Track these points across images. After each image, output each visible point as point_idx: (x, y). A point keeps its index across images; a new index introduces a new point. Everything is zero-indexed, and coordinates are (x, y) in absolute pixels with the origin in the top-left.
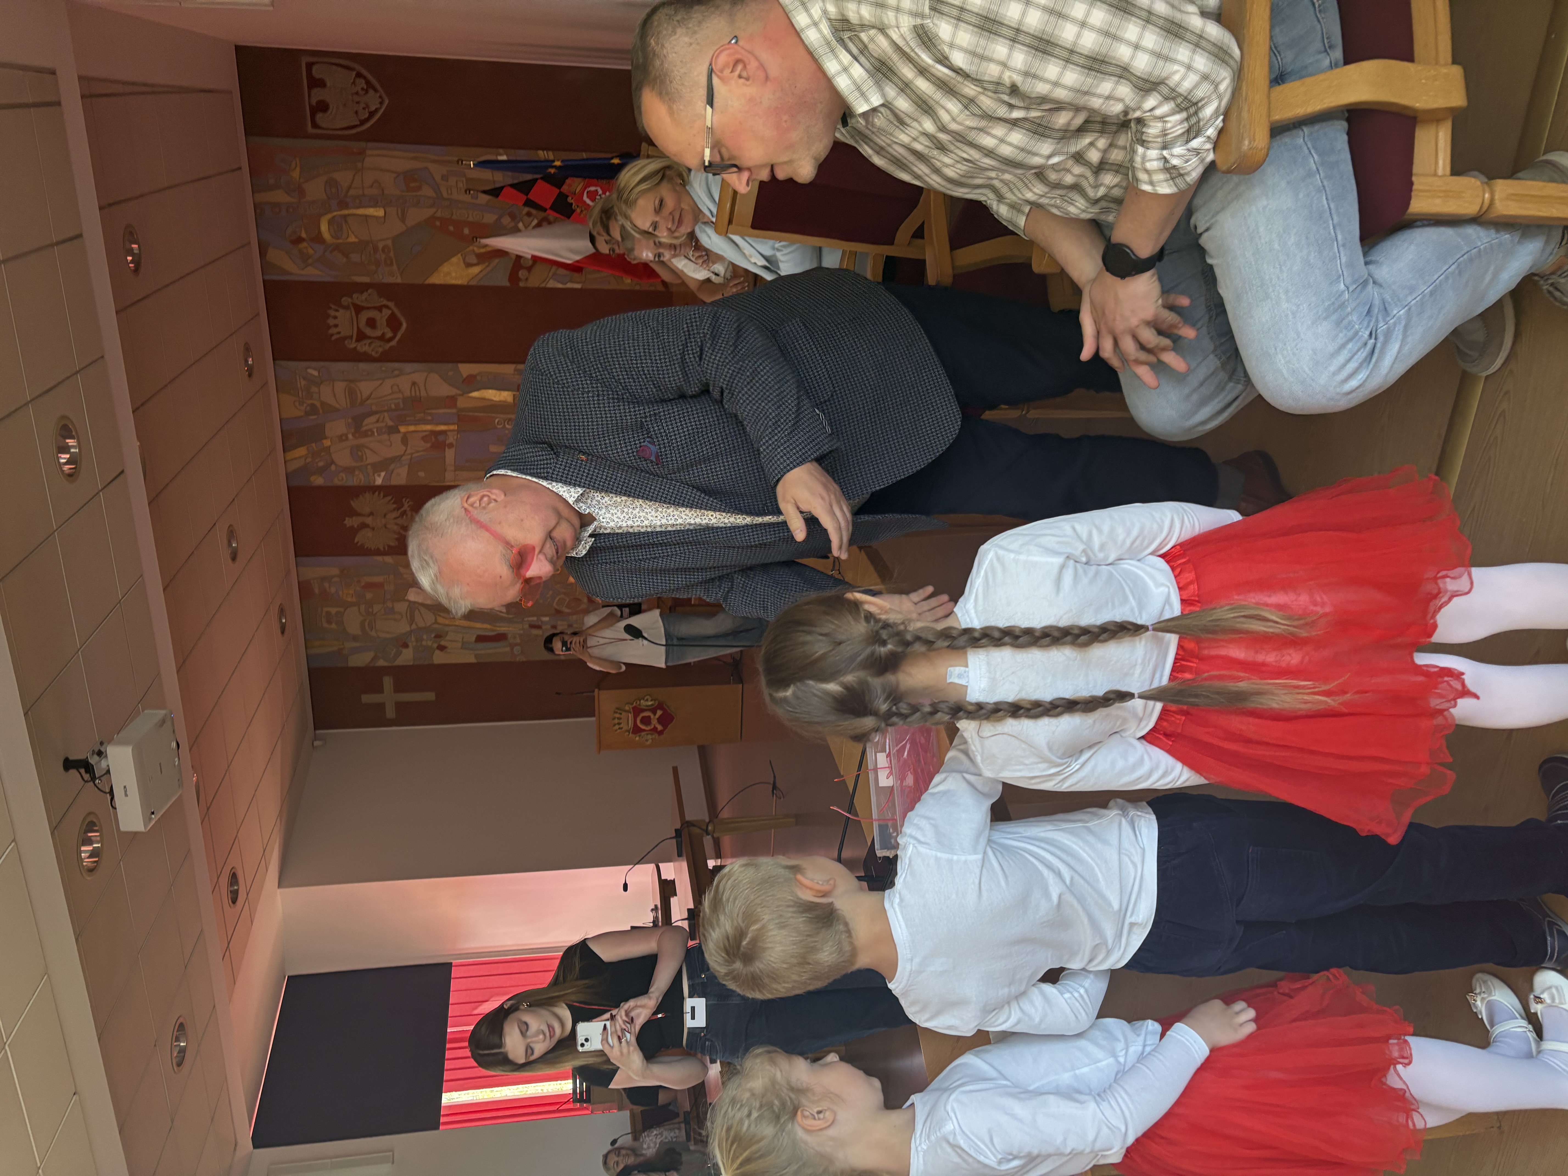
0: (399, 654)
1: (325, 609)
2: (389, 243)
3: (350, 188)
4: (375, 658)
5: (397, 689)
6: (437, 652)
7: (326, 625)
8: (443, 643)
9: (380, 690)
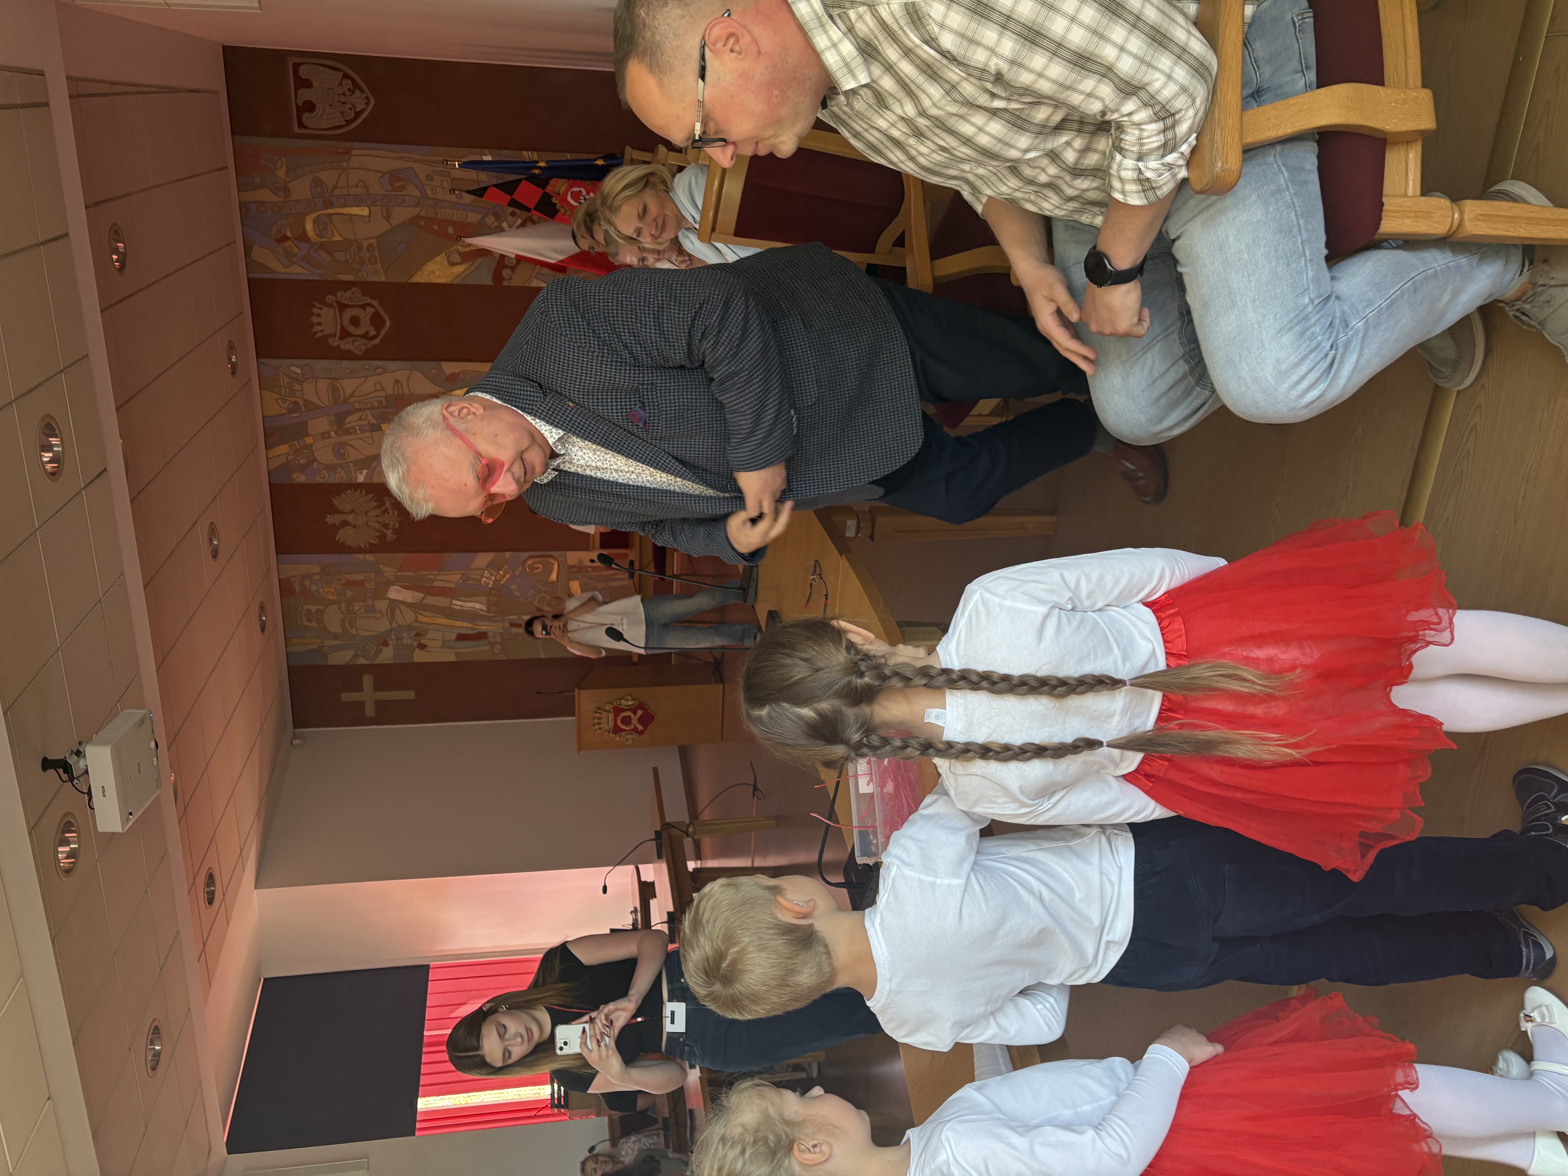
0: (379, 652)
1: (306, 607)
2: (374, 241)
3: (335, 187)
4: (356, 656)
5: (377, 688)
6: (418, 650)
7: (306, 623)
8: (423, 641)
9: (359, 688)
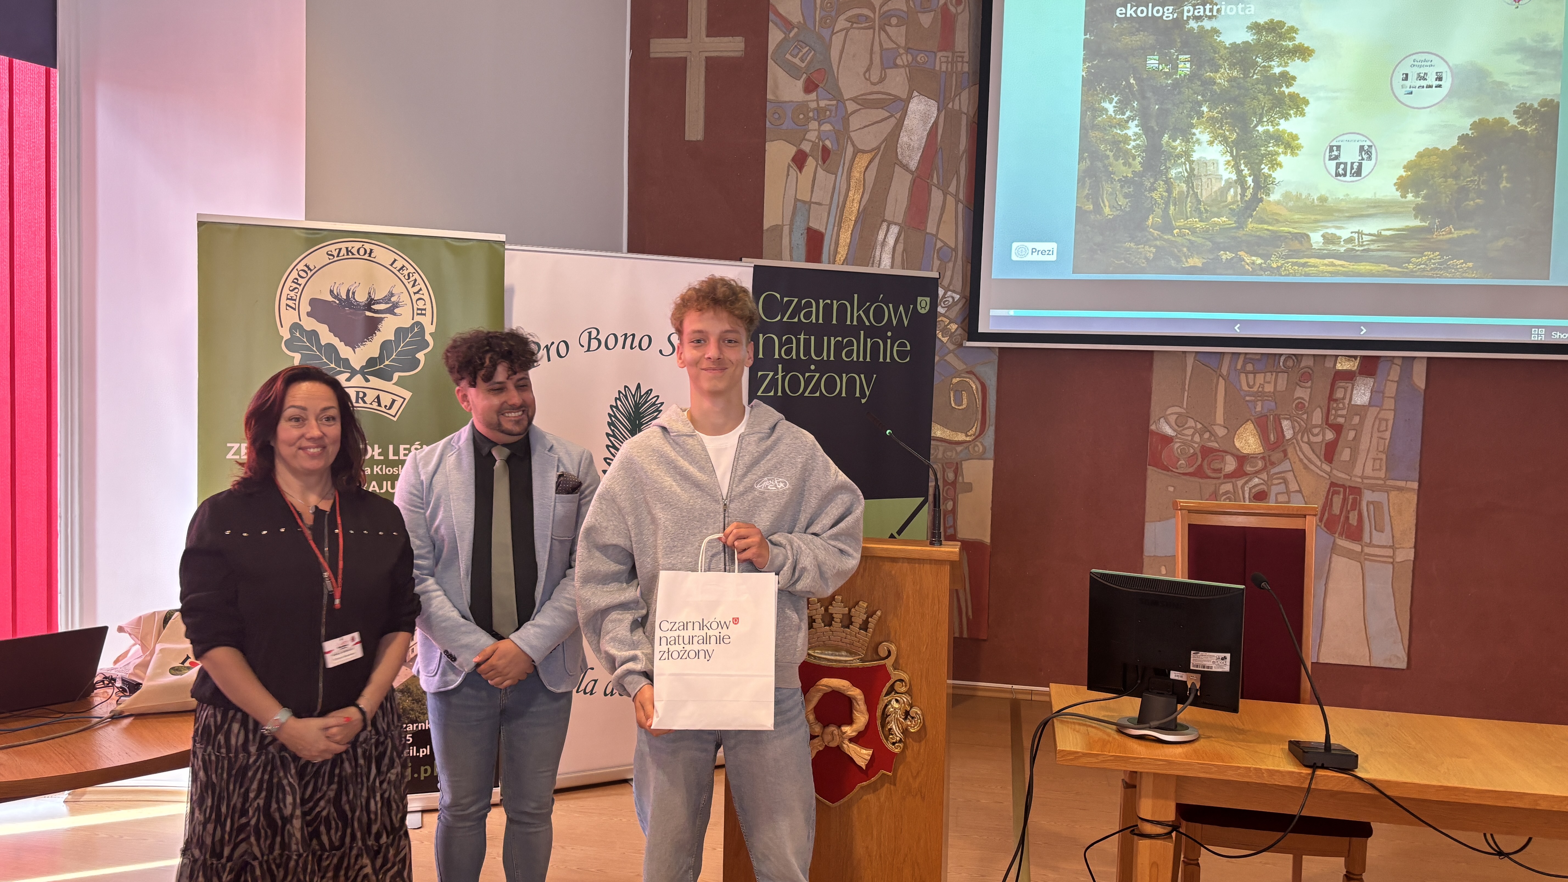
0: (793, 71)
5: (713, 65)
6: (793, 150)
8: (811, 163)
9: (714, 29)
